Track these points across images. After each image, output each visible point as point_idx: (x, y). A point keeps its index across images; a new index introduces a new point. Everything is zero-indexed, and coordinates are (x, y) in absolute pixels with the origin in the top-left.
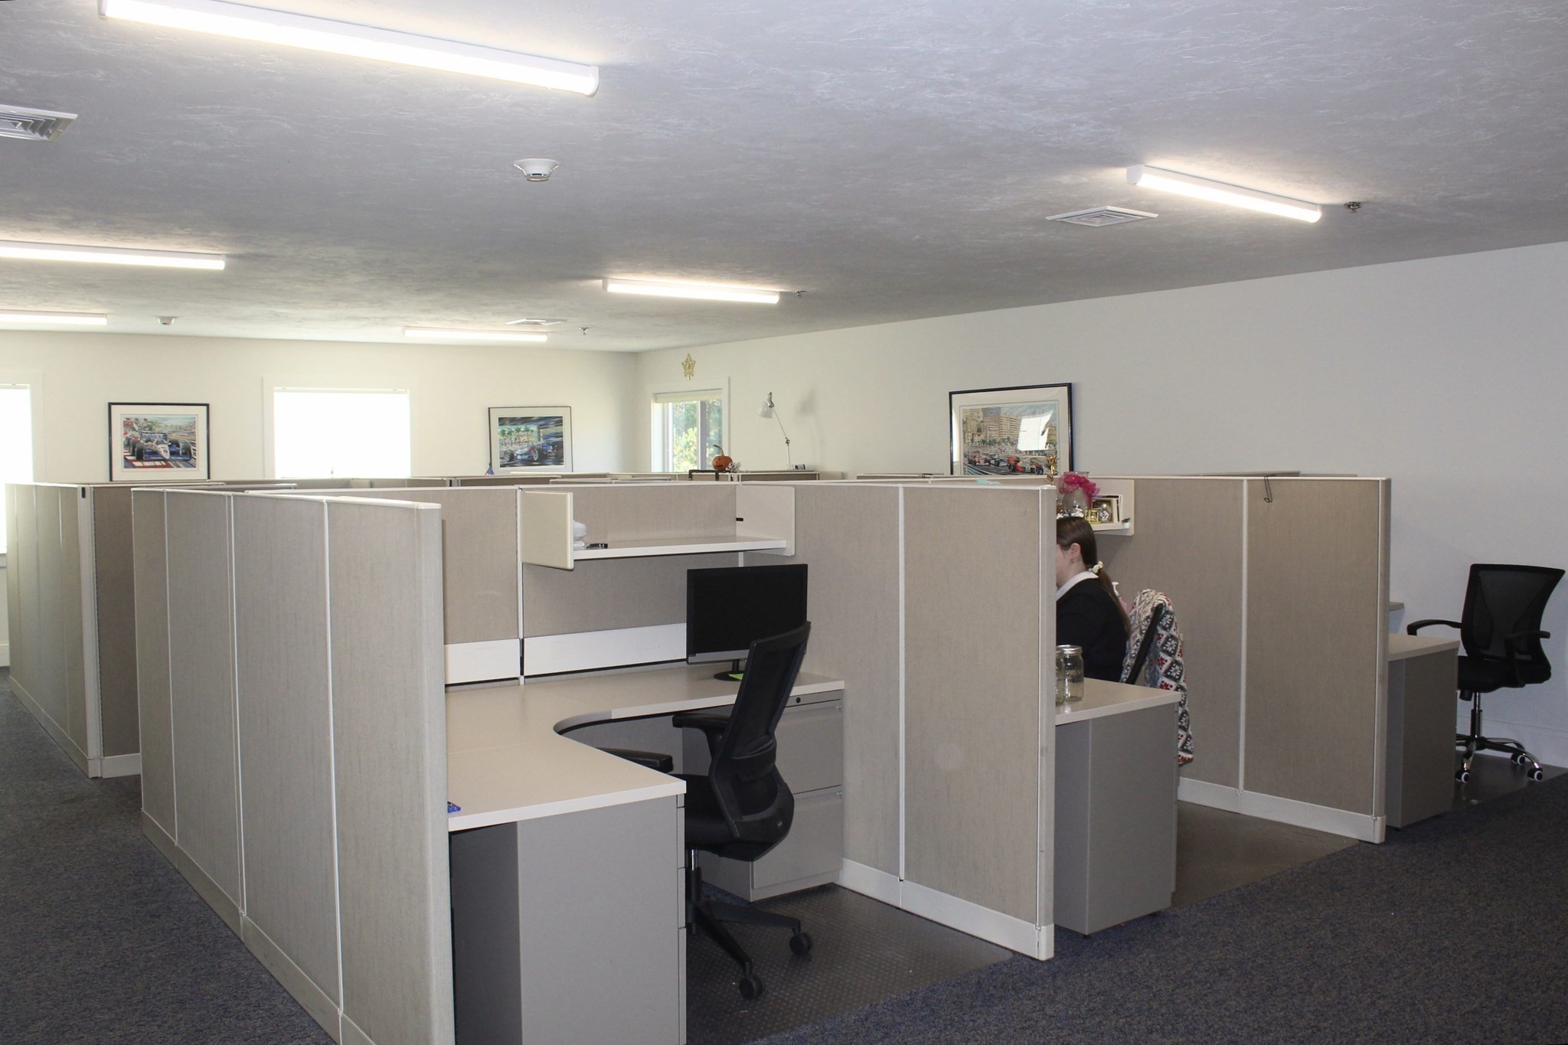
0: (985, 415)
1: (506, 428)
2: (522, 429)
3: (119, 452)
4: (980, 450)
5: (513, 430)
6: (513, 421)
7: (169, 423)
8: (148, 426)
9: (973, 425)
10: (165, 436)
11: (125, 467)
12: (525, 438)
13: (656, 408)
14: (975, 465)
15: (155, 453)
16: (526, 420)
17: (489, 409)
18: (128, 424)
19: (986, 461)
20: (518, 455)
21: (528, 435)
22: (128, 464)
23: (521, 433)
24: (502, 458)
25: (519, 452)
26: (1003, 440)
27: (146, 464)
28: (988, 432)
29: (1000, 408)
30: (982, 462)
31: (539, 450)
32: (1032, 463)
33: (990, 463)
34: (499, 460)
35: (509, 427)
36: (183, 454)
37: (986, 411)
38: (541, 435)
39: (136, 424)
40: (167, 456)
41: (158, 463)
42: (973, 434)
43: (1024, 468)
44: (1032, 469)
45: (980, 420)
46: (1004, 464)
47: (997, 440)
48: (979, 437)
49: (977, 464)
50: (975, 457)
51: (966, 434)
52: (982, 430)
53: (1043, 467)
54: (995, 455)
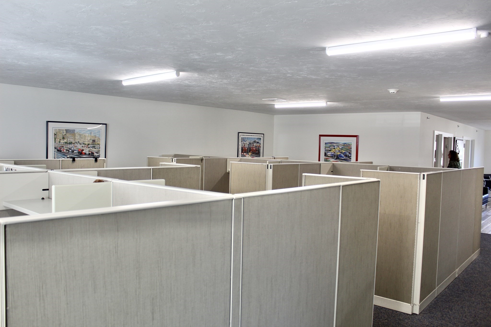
0: (66, 133)
4: (64, 146)
9: (60, 136)
14: (61, 151)
19: (67, 150)
26: (76, 143)
28: (69, 139)
29: (75, 130)
30: (65, 151)
32: (89, 151)
33: (69, 151)
37: (67, 131)
42: (60, 139)
43: (86, 153)
44: (89, 153)
45: (64, 134)
46: (76, 152)
47: (73, 143)
48: (63, 141)
49: (62, 151)
50: (61, 149)
51: (56, 139)
52: (65, 138)
53: (94, 153)
54: (72, 148)
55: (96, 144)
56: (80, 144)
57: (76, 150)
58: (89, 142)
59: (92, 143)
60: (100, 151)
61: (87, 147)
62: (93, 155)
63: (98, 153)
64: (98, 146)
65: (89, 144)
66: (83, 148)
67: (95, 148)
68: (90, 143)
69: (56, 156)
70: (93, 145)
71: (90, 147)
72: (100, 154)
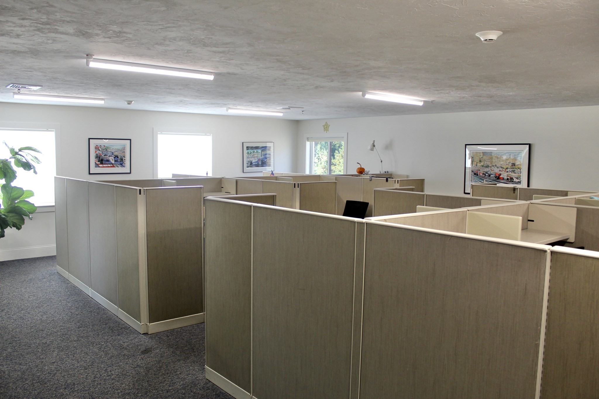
0: (483, 155)
1: (249, 151)
2: (255, 152)
3: (93, 160)
4: (480, 169)
5: (252, 152)
6: (252, 148)
7: (114, 147)
8: (105, 149)
9: (477, 159)
10: (113, 153)
11: (96, 167)
12: (256, 155)
13: (308, 144)
14: (477, 175)
15: (108, 161)
16: (257, 148)
17: (243, 143)
18: (97, 148)
19: (483, 174)
20: (253, 162)
21: (257, 154)
22: (97, 166)
23: (255, 153)
24: (247, 164)
25: (254, 161)
26: (493, 166)
27: (104, 165)
28: (485, 162)
29: (492, 152)
30: (481, 174)
31: (261, 160)
32: (508, 176)
33: (485, 175)
34: (246, 165)
35: (250, 151)
36: (120, 161)
37: (484, 153)
38: (262, 154)
39: (100, 148)
40: (113, 162)
41: (109, 165)
42: (477, 163)
43: (504, 178)
44: (507, 178)
45: (481, 157)
46: (493, 176)
47: (490, 166)
48: (480, 164)
49: (479, 175)
50: (477, 172)
51: (473, 162)
52: (482, 161)
53: (514, 178)
54: (488, 172)
55: (516, 168)
56: (498, 168)
57: (492, 174)
58: (508, 165)
59: (512, 167)
60: (522, 176)
61: (505, 171)
62: (512, 180)
63: (519, 179)
64: (519, 170)
65: (507, 168)
66: (501, 173)
67: (515, 173)
68: (509, 167)
69: (473, 179)
70: (513, 169)
71: (509, 172)
72: (521, 180)
